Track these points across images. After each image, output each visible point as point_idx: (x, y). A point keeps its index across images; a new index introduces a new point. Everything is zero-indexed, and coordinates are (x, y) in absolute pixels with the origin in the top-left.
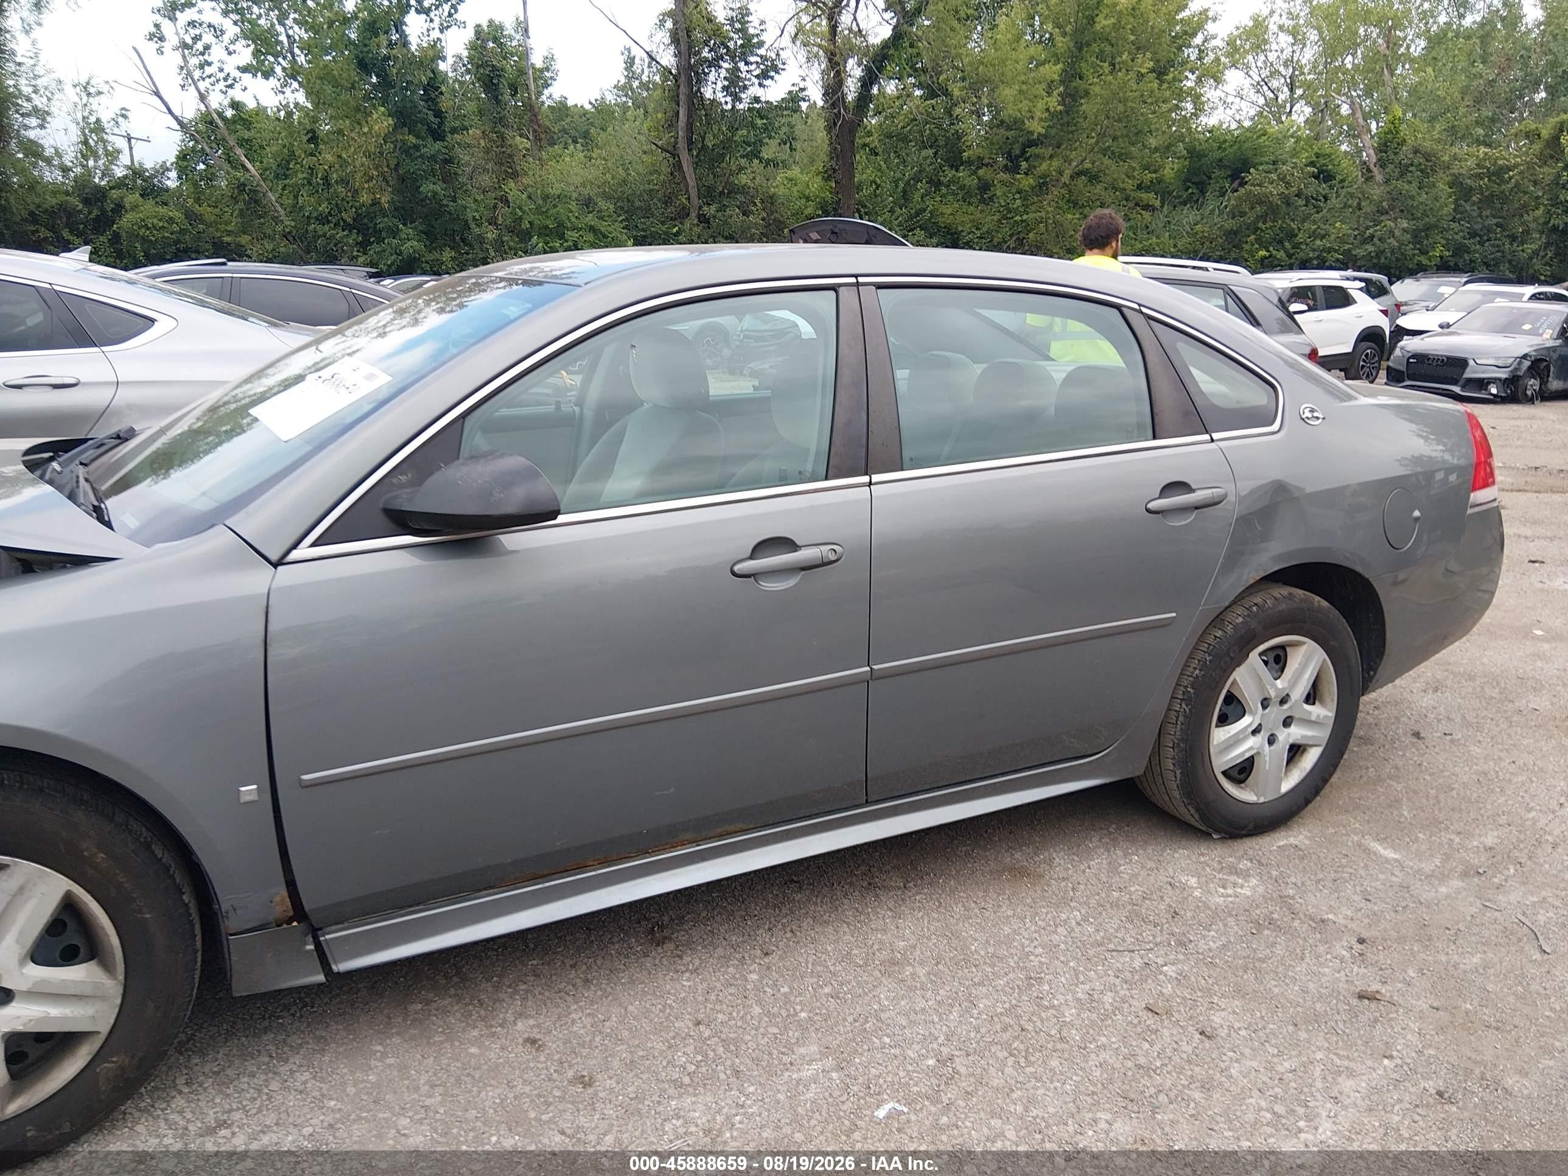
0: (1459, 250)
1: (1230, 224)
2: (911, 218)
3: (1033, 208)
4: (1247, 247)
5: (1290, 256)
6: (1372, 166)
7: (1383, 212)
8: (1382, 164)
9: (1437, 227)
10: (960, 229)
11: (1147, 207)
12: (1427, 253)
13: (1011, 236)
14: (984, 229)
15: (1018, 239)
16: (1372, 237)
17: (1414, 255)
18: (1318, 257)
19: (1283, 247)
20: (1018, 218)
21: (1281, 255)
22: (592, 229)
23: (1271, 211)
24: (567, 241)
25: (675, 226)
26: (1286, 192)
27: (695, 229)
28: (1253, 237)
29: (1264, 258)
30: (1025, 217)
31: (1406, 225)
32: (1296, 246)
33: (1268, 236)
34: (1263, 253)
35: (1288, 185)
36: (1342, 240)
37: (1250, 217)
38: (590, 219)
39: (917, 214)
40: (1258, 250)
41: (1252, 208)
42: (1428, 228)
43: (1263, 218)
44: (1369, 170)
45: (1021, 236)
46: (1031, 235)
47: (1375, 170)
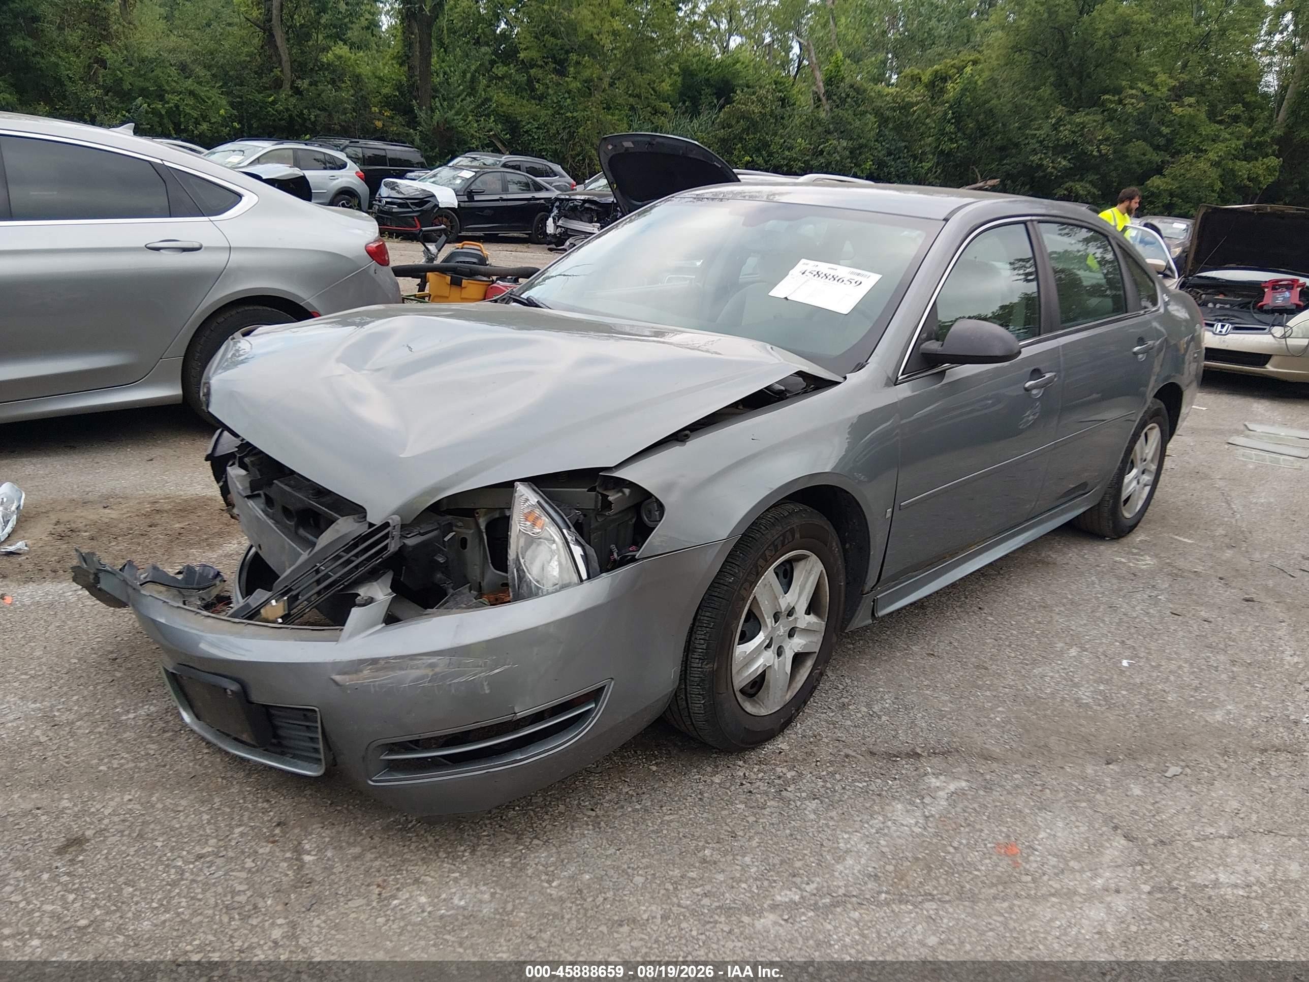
0: (881, 164)
1: (721, 133)
2: (479, 106)
3: (580, 107)
4: (736, 152)
5: (766, 162)
6: (821, 96)
7: (828, 132)
8: (829, 95)
9: (866, 146)
10: (519, 119)
11: (664, 113)
12: (860, 166)
13: (564, 129)
14: (541, 121)
15: (569, 132)
16: (822, 152)
17: (851, 167)
18: (786, 165)
19: (761, 155)
20: (569, 114)
21: (760, 161)
22: (192, 93)
23: (753, 125)
24: (168, 103)
25: (272, 95)
26: (763, 111)
27: (291, 99)
28: (740, 145)
29: (748, 162)
30: (575, 114)
31: (845, 144)
32: (770, 154)
33: (751, 144)
34: (748, 158)
35: (764, 106)
36: (803, 152)
37: (738, 129)
38: (189, 83)
39: (483, 104)
40: (744, 156)
41: (738, 122)
42: (861, 146)
43: (746, 130)
44: (819, 100)
45: (572, 129)
46: (581, 130)
47: (824, 99)
